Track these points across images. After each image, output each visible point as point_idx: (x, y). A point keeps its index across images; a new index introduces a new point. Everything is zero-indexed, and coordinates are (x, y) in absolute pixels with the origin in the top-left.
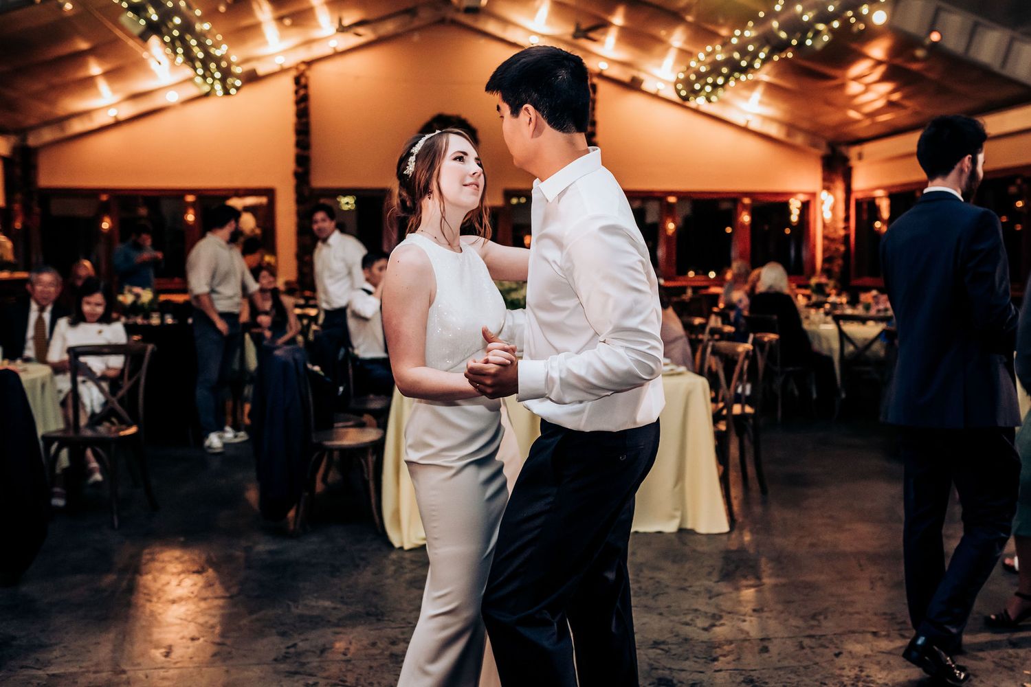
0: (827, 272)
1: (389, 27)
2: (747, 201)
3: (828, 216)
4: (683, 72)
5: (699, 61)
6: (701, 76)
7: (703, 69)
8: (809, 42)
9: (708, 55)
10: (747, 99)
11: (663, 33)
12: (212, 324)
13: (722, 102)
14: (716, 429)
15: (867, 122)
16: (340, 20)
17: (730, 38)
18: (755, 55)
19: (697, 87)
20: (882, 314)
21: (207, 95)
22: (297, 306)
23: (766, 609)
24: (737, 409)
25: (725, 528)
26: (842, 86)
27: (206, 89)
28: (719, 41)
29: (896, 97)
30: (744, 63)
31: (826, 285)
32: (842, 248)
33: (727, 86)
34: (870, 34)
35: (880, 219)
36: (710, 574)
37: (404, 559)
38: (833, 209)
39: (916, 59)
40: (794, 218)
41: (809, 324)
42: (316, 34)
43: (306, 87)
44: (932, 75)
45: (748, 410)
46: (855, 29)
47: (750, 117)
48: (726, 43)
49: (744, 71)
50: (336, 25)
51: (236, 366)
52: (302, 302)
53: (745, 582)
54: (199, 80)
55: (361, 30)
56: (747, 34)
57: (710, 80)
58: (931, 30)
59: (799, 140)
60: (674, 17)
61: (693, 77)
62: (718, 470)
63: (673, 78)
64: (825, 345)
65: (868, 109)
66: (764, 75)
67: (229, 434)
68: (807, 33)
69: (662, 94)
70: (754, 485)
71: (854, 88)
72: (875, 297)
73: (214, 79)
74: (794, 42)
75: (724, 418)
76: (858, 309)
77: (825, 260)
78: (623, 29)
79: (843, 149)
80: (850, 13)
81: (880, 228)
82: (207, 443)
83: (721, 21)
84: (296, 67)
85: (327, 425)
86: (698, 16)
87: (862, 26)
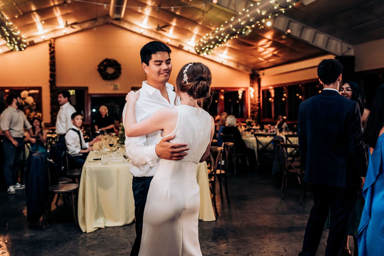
0: (252, 117)
1: (86, 25)
2: (223, 91)
3: (252, 96)
4: (198, 43)
5: (204, 39)
6: (204, 45)
7: (205, 42)
8: (243, 33)
9: (207, 37)
10: (222, 53)
11: (190, 28)
12: (11, 142)
13: (213, 54)
14: (210, 180)
15: (266, 62)
16: (67, 22)
17: (215, 31)
18: (224, 37)
19: (203, 49)
20: (272, 133)
21: (12, 51)
22: (48, 133)
23: (229, 252)
24: (218, 172)
25: (214, 219)
26: (256, 49)
27: (12, 48)
28: (211, 32)
29: (275, 53)
30: (220, 40)
31: (252, 122)
32: (258, 108)
33: (214, 48)
34: (266, 30)
35: (271, 97)
36: (208, 238)
37: (86, 237)
38: (254, 94)
39: (282, 39)
40: (240, 97)
41: (246, 137)
42: (58, 27)
43: (54, 48)
44: (288, 45)
45: (223, 172)
46: (260, 28)
47: (223, 60)
48: (213, 33)
49: (220, 43)
50: (65, 24)
51: (22, 158)
52: (51, 131)
53: (221, 241)
54: (8, 45)
55: (75, 26)
56: (221, 29)
57: (208, 46)
58: (288, 29)
59: (241, 68)
60: (195, 23)
61: (201, 45)
62: (211, 196)
63: (194, 45)
64: (251, 145)
65: (266, 57)
66: (228, 44)
67: (18, 186)
68: (243, 29)
69: (191, 51)
70: (225, 200)
71: (261, 49)
72: (269, 127)
73: (14, 44)
74: (238, 32)
75: (213, 175)
76: (263, 131)
77: (251, 112)
78: (175, 27)
79: (257, 71)
80: (258, 22)
81: (271, 100)
82: (9, 190)
83: (211, 24)
84: (50, 41)
85: (55, 183)
86: (203, 23)
87: (263, 27)
